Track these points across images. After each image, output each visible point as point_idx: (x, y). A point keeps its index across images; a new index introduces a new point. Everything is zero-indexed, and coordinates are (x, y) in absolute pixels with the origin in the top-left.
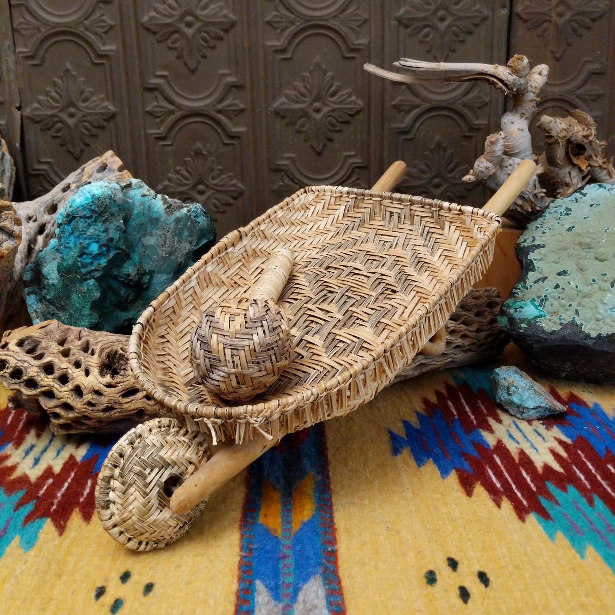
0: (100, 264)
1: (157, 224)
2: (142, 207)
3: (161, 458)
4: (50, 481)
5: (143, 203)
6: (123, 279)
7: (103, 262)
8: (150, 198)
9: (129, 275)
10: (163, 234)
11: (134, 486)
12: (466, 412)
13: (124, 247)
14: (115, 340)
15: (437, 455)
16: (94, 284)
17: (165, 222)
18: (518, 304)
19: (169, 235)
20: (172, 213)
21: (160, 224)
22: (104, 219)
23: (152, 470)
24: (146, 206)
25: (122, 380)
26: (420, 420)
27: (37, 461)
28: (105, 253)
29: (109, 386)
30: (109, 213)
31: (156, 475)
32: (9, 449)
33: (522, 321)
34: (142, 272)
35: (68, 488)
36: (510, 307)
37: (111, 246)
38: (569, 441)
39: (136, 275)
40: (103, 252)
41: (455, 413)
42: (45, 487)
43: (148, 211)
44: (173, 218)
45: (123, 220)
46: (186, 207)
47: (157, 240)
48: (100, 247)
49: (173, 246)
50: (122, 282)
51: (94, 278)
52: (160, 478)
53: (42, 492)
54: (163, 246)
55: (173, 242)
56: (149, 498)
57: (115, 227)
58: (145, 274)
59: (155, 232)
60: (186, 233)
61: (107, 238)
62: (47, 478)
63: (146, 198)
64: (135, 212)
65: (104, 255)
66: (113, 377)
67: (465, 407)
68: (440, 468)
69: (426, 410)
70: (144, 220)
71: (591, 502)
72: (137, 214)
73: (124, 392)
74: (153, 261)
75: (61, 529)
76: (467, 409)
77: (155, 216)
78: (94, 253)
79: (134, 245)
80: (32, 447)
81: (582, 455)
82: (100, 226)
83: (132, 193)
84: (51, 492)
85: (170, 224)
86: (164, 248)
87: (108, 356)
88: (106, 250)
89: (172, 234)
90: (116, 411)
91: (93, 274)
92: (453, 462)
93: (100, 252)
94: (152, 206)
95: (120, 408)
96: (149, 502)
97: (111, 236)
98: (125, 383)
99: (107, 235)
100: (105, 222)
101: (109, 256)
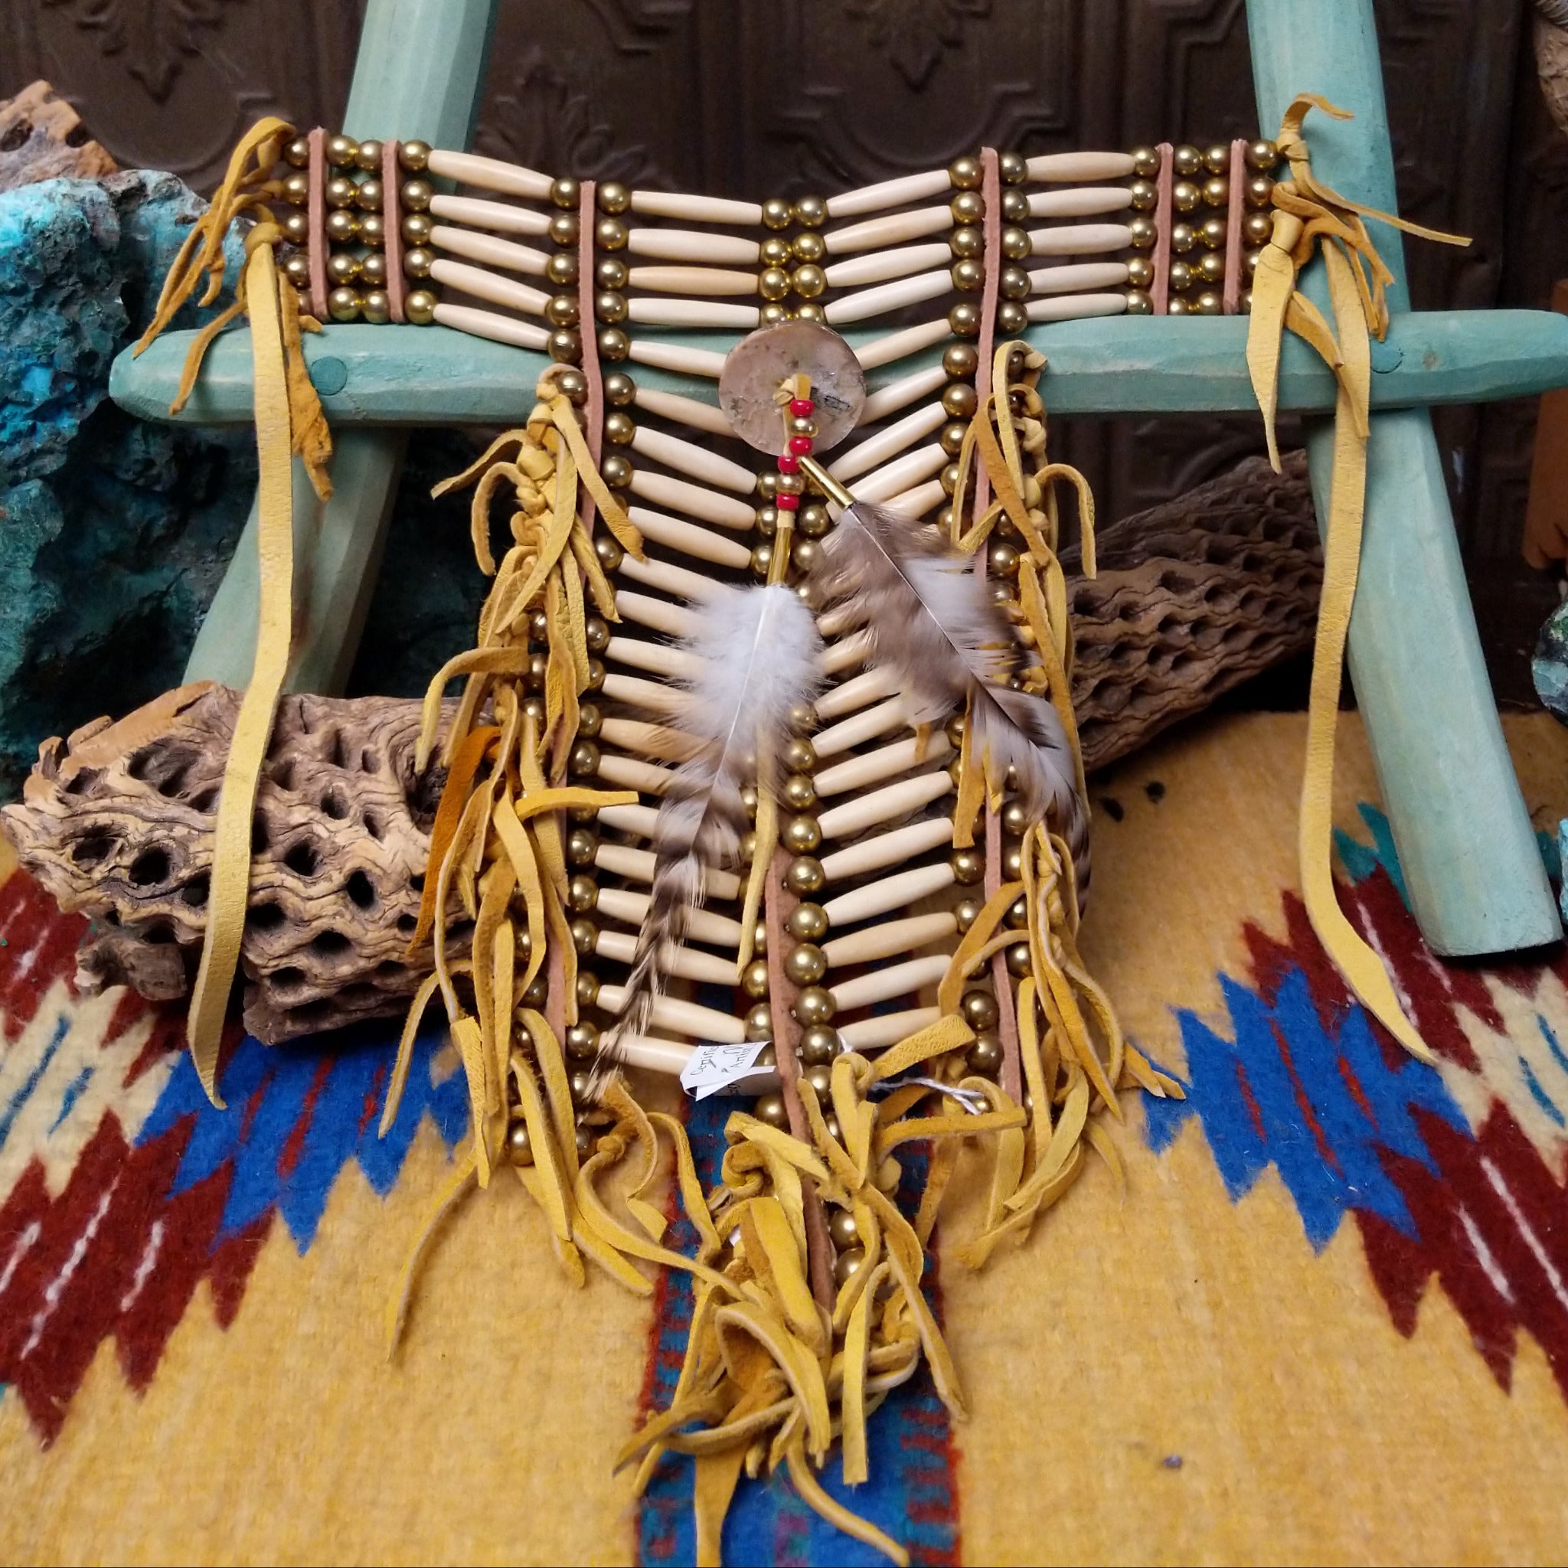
0: (59, 433)
4: (31, 1234)
7: (66, 427)
16: (42, 494)
28: (73, 399)
30: (79, 275)
37: (90, 378)
40: (67, 395)
42: (12, 1264)
48: (55, 381)
51: (42, 478)
61: (76, 353)
62: (28, 1215)
65: (70, 406)
78: (38, 400)
82: (52, 318)
88: (74, 391)
91: (38, 463)
93: (56, 394)
97: (87, 345)
99: (76, 345)
100: (65, 304)
101: (84, 407)
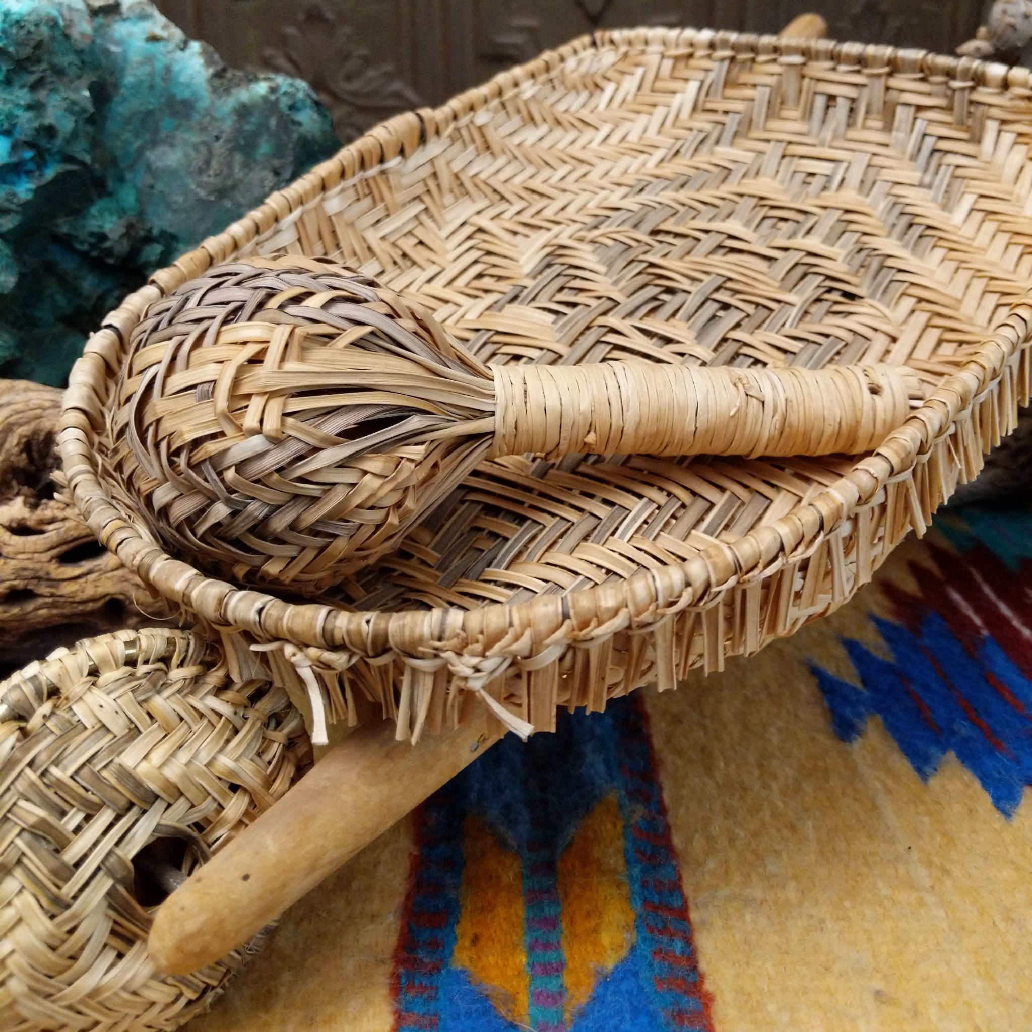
0: (14, 195)
1: (188, 117)
2: (148, 69)
3: (125, 775)
5: (149, 59)
6: (85, 247)
7: (24, 190)
8: (171, 46)
9: (103, 237)
10: (204, 143)
11: (18, 873)
12: (1006, 621)
13: (87, 159)
14: (48, 404)
15: (966, 740)
17: (207, 112)
19: (219, 148)
20: (227, 91)
21: (196, 117)
22: (32, 78)
23: (88, 818)
24: (159, 66)
25: (60, 514)
26: (888, 639)
28: (31, 166)
29: (21, 529)
30: (50, 63)
31: (105, 833)
34: (142, 233)
37: (48, 150)
39: (122, 236)
40: (25, 161)
41: (978, 621)
43: (164, 79)
44: (228, 104)
45: (90, 89)
46: (267, 79)
47: (187, 155)
48: (14, 147)
49: (228, 177)
50: (84, 255)
51: (2, 237)
52: (117, 844)
54: (201, 171)
55: (230, 166)
56: (73, 917)
57: (64, 105)
58: (148, 239)
59: (182, 135)
60: (264, 147)
61: (36, 125)
63: (159, 47)
64: (129, 79)
65: (29, 173)
66: (34, 507)
67: (997, 608)
68: (987, 781)
69: (897, 613)
70: (153, 103)
72: (136, 87)
73: (65, 548)
74: (175, 211)
76: (1005, 609)
77: (183, 94)
79: (123, 165)
82: (19, 95)
83: (120, 29)
85: (223, 120)
86: (205, 179)
87: (27, 446)
88: (32, 159)
89: (229, 146)
90: (40, 601)
92: (1019, 763)
93: (14, 159)
94: (176, 67)
95: (52, 595)
96: (71, 931)
97: (48, 121)
98: (68, 524)
99: (36, 118)
100: (34, 87)
101: (41, 175)
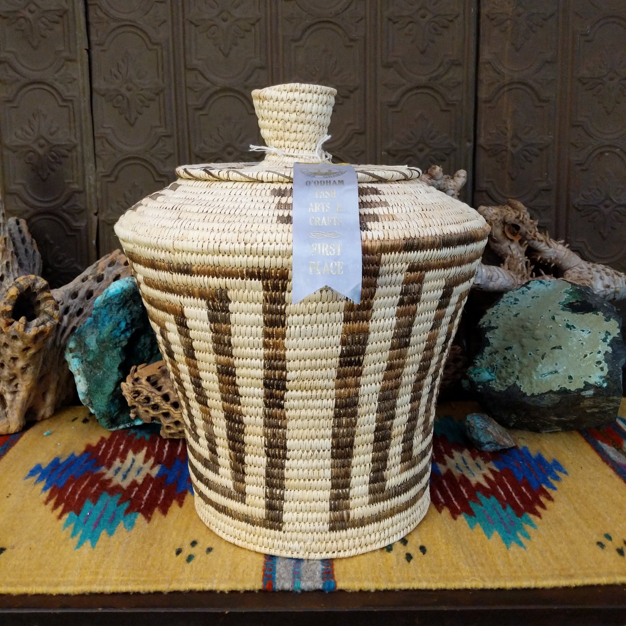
4: (137, 489)
16: (121, 351)
18: (477, 371)
27: (125, 477)
32: (103, 469)
33: (479, 383)
35: (150, 494)
36: (471, 373)
38: (498, 470)
42: (134, 493)
51: (122, 347)
53: (133, 495)
62: (135, 487)
71: (504, 508)
75: (149, 519)
80: (119, 469)
81: (505, 480)
84: (139, 497)
